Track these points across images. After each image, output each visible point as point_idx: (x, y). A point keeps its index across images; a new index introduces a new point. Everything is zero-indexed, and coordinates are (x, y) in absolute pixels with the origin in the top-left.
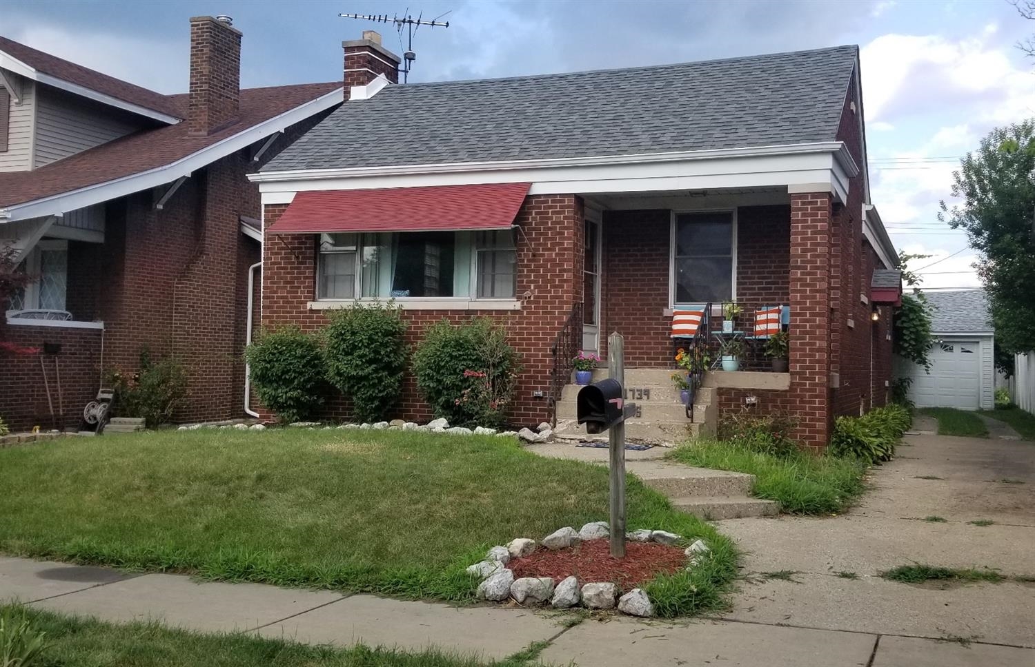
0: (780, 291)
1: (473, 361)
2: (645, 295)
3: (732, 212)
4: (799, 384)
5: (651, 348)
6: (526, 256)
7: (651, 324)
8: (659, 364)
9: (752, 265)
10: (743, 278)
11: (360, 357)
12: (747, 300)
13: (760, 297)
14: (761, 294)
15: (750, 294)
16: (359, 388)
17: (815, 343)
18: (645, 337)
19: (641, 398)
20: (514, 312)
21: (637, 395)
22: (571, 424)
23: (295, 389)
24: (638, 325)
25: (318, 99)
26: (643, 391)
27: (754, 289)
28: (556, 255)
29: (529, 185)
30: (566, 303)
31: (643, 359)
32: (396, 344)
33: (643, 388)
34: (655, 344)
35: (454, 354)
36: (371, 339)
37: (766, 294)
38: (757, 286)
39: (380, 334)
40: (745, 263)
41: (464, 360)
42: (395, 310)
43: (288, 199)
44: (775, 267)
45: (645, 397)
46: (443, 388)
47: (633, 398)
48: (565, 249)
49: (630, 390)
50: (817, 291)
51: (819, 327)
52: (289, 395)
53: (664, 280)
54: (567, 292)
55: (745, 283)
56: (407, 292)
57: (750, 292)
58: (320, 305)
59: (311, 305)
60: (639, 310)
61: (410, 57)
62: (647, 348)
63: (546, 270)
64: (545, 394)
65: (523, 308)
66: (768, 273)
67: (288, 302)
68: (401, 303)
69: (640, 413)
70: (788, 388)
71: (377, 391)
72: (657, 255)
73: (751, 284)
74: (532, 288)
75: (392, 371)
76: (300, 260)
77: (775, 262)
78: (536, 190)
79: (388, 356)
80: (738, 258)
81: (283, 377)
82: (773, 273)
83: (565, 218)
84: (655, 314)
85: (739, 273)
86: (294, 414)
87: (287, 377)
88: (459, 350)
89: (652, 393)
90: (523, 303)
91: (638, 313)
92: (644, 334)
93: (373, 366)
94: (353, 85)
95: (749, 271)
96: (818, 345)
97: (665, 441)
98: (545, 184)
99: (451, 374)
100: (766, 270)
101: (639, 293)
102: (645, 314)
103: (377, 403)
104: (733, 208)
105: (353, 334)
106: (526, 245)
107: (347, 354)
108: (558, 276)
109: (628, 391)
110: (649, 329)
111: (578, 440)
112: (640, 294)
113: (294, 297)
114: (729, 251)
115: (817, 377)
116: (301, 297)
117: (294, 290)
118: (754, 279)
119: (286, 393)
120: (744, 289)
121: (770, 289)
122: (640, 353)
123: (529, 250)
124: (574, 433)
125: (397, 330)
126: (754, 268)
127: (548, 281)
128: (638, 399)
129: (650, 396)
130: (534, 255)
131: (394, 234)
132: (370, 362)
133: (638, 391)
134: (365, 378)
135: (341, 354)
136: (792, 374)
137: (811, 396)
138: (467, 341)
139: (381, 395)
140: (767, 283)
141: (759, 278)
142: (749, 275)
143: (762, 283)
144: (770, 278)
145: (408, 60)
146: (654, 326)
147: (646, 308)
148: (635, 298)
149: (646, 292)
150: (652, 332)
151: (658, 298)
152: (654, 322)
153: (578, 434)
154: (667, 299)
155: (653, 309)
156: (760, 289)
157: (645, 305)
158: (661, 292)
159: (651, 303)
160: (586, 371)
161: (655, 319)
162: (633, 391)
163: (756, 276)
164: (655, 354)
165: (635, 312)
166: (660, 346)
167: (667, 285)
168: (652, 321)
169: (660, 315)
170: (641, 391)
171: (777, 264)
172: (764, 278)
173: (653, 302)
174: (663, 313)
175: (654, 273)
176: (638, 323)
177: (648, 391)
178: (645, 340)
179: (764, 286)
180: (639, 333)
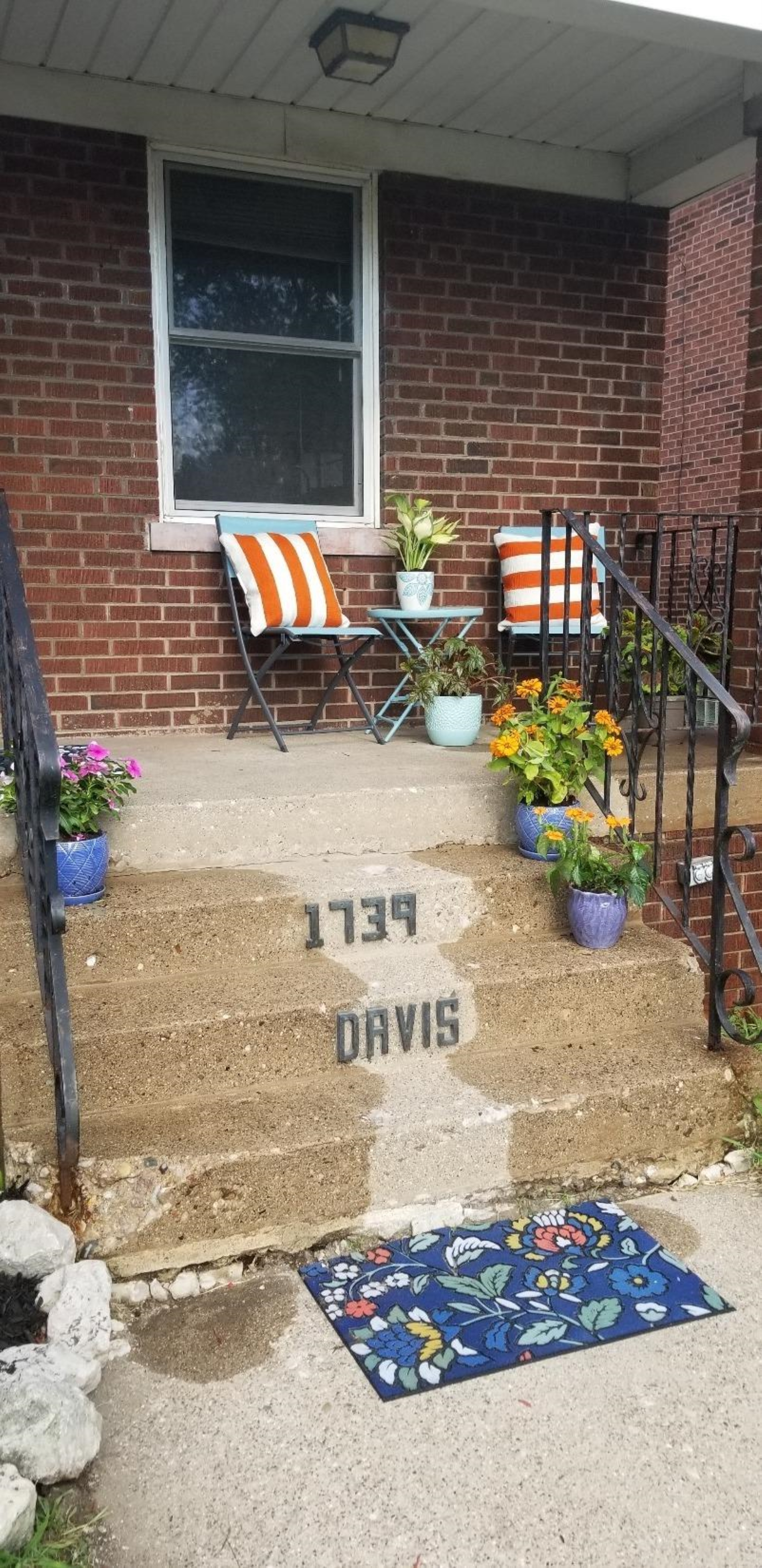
0: (510, 477)
2: (69, 466)
3: (359, 190)
5: (108, 666)
7: (103, 576)
8: (142, 720)
9: (430, 383)
10: (405, 427)
13: (456, 493)
14: (456, 484)
18: (81, 624)
19: (382, 934)
21: (362, 924)
22: (190, 1188)
24: (54, 582)
26: (388, 905)
27: (436, 465)
31: (81, 703)
33: (389, 892)
34: (122, 648)
37: (473, 484)
38: (445, 457)
40: (406, 374)
44: (497, 396)
45: (396, 928)
47: (349, 937)
49: (332, 907)
53: (139, 414)
55: (410, 446)
57: (425, 474)
60: (52, 523)
62: (92, 666)
66: (477, 414)
72: (107, 315)
73: (428, 447)
77: (496, 380)
80: (383, 359)
82: (492, 415)
84: (114, 541)
85: (386, 409)
89: (422, 908)
91: (49, 534)
92: (79, 613)
95: (423, 405)
100: (471, 405)
101: (46, 458)
102: (76, 541)
109: (324, 911)
110: (93, 595)
112: (54, 464)
114: (349, 329)
118: (436, 431)
120: (407, 463)
121: (482, 467)
122: (66, 684)
124: (214, 1231)
126: (435, 394)
128: (366, 938)
129: (420, 920)
133: (365, 904)
140: (474, 449)
141: (450, 430)
142: (422, 418)
143: (458, 448)
144: (482, 432)
146: (112, 584)
147: (79, 516)
148: (34, 477)
149: (74, 456)
150: (108, 605)
151: (124, 481)
152: (112, 571)
153: (240, 1224)
154: (153, 488)
155: (104, 524)
156: (455, 466)
157: (75, 505)
158: (134, 458)
159: (100, 502)
160: (90, 834)
161: (115, 560)
162: (347, 909)
163: (443, 421)
164: (123, 683)
165: (36, 531)
166: (140, 657)
167: (151, 433)
168: (104, 568)
169: (134, 547)
170: (379, 905)
171: (502, 387)
172: (466, 431)
173: (105, 497)
174: (147, 539)
175: (100, 384)
176: (53, 571)
177: (411, 901)
178: (81, 638)
179: (465, 456)
180: (58, 612)
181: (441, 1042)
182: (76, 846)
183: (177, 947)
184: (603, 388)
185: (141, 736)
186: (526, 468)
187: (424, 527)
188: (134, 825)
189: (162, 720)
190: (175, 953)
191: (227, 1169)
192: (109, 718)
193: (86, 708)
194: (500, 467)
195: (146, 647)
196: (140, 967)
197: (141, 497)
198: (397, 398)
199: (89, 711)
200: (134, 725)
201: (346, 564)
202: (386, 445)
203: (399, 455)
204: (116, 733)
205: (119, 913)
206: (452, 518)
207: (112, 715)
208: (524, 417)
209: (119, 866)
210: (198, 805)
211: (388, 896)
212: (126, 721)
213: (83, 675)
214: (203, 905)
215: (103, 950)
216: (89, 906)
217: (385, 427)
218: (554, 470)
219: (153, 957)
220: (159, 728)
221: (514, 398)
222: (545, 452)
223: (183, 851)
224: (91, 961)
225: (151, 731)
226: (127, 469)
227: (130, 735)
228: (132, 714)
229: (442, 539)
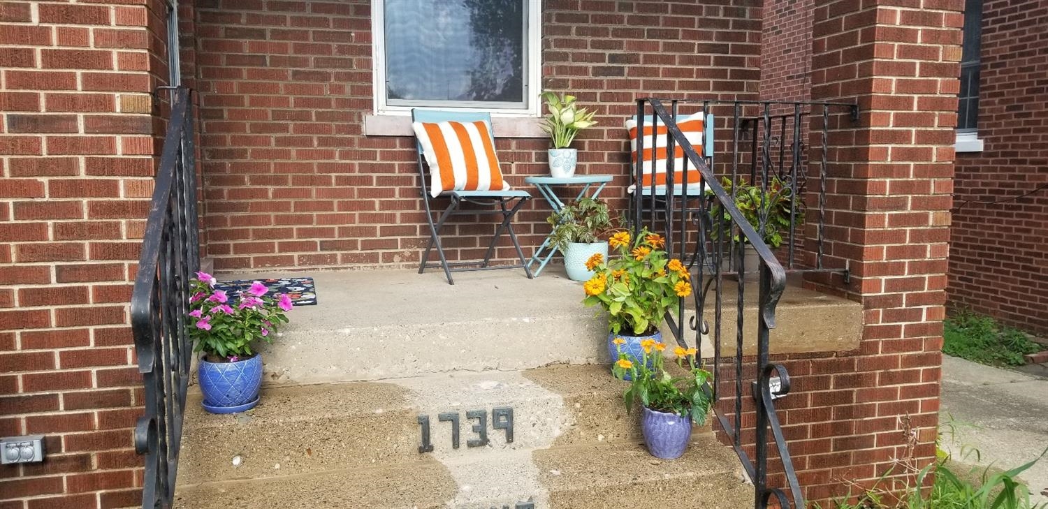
0: (641, 79)
2: (308, 76)
4: (882, 332)
5: (334, 219)
7: (331, 154)
8: (357, 259)
9: (580, 11)
10: (560, 43)
13: (599, 91)
14: (599, 85)
17: (926, 217)
18: (314, 189)
19: (484, 441)
21: (467, 433)
24: (294, 159)
26: (490, 417)
27: (584, 71)
31: (312, 246)
33: (488, 407)
34: (343, 206)
37: (613, 84)
38: (590, 65)
40: (561, 5)
44: (631, 20)
45: (496, 436)
47: (456, 444)
49: (442, 419)
53: (359, 37)
55: (564, 57)
57: (575, 78)
60: (294, 116)
62: (321, 219)
64: (47, 446)
66: (616, 33)
70: (854, 345)
73: (577, 58)
82: (627, 33)
84: (339, 129)
85: (546, 30)
89: (519, 420)
91: (291, 124)
92: (313, 181)
95: (574, 27)
96: (931, 222)
100: (611, 27)
101: (290, 70)
102: (311, 129)
109: (434, 422)
110: (322, 168)
112: (295, 74)
118: (584, 46)
120: (561, 70)
121: (620, 71)
122: (302, 233)
126: (584, 19)
128: (471, 445)
129: (517, 430)
133: (470, 416)
136: (868, 305)
137: (906, 362)
140: (613, 58)
141: (594, 45)
142: (573, 36)
143: (601, 58)
144: (619, 45)
146: (337, 160)
147: (313, 111)
148: (281, 84)
149: (311, 68)
150: (333, 175)
151: (348, 86)
152: (337, 151)
154: (369, 91)
155: (332, 116)
156: (597, 71)
157: (308, 103)
158: (355, 69)
159: (329, 100)
160: (244, 356)
161: (340, 142)
162: (454, 420)
163: (589, 39)
164: (343, 232)
165: (281, 122)
166: (357, 213)
167: (368, 51)
168: (331, 148)
169: (354, 133)
170: (482, 416)
171: (635, 13)
172: (607, 45)
173: (333, 97)
174: (364, 127)
175: (331, 17)
176: (293, 150)
177: (509, 414)
178: (314, 198)
179: (606, 64)
180: (297, 181)
182: (230, 366)
183: (309, 450)
184: (716, 12)
185: (357, 270)
186: (655, 72)
187: (568, 116)
188: (293, 347)
189: (373, 259)
190: (307, 455)
192: (333, 258)
193: (316, 250)
194: (633, 71)
195: (361, 206)
196: (277, 466)
197: (360, 97)
198: (554, 23)
199: (319, 252)
200: (353, 262)
201: (514, 143)
202: (546, 57)
203: (555, 64)
204: (338, 269)
205: (260, 423)
206: (590, 109)
207: (336, 255)
208: (652, 34)
209: (281, 379)
210: (347, 331)
211: (489, 410)
212: (346, 259)
213: (314, 225)
214: (330, 416)
215: (246, 452)
216: (240, 415)
217: (545, 44)
218: (676, 73)
219: (288, 458)
220: (370, 265)
221: (645, 21)
222: (670, 60)
223: (334, 368)
224: (237, 461)
225: (365, 267)
226: (349, 77)
227: (349, 270)
228: (349, 254)
229: (583, 125)
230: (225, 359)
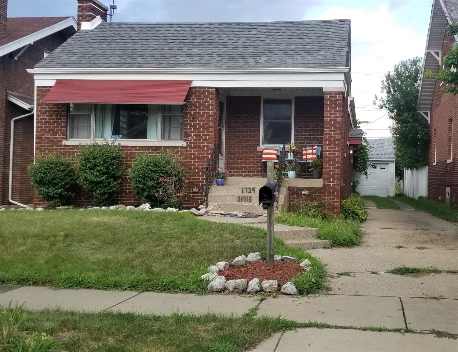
1: (163, 173)
2: (247, 140)
3: (292, 99)
4: (327, 185)
5: (251, 167)
6: (189, 119)
7: (251, 154)
8: (255, 175)
9: (301, 126)
10: (297, 132)
11: (98, 171)
12: (299, 143)
13: (306, 142)
14: (306, 140)
15: (301, 140)
16: (97, 188)
17: (335, 165)
18: (247, 161)
19: (250, 192)
20: (182, 147)
21: (248, 190)
22: (216, 206)
23: (59, 188)
25: (52, 26)
26: (252, 189)
27: (302, 138)
28: (205, 118)
29: (191, 81)
30: (211, 143)
31: (247, 172)
32: (118, 164)
33: (252, 187)
35: (153, 169)
36: (105, 162)
37: (308, 140)
38: (304, 136)
39: (109, 159)
41: (158, 173)
42: (117, 146)
43: (52, 83)
44: (313, 127)
45: (253, 192)
46: (146, 188)
47: (247, 192)
48: (210, 116)
49: (245, 188)
50: (337, 140)
51: (337, 157)
52: (55, 191)
53: (257, 132)
54: (211, 138)
55: (298, 135)
56: (121, 136)
58: (70, 142)
59: (64, 142)
60: (245, 147)
61: (113, 7)
62: (249, 167)
63: (200, 127)
64: (199, 190)
65: (187, 145)
66: (309, 130)
67: (51, 141)
68: (119, 142)
69: (251, 199)
70: (322, 187)
71: (107, 189)
72: (254, 120)
73: (301, 135)
74: (192, 135)
75: (115, 178)
76: (58, 117)
77: (313, 125)
78: (194, 84)
79: (114, 171)
80: (295, 122)
81: (52, 182)
82: (312, 130)
83: (210, 99)
84: (253, 150)
85: (295, 130)
86: (58, 202)
87: (55, 182)
88: (155, 168)
89: (256, 189)
90: (187, 143)
91: (244, 149)
92: (247, 159)
93: (106, 176)
94: (83, 21)
95: (300, 129)
97: (264, 213)
98: (199, 81)
99: (151, 180)
101: (244, 139)
102: (248, 150)
103: (107, 196)
104: (292, 97)
105: (95, 158)
106: (190, 113)
107: (91, 169)
108: (206, 129)
109: (244, 188)
110: (249, 157)
111: (220, 214)
112: (245, 139)
113: (55, 138)
114: (290, 119)
115: (336, 181)
116: (58, 138)
117: (55, 134)
118: (302, 133)
119: (54, 190)
120: (297, 138)
121: (310, 138)
122: (245, 169)
123: (190, 115)
124: (218, 210)
125: (119, 156)
126: (303, 127)
127: (201, 132)
128: (249, 192)
129: (255, 191)
130: (193, 118)
131: (113, 105)
132: (104, 174)
133: (249, 188)
134: (101, 182)
135: (87, 169)
136: (324, 180)
137: (333, 191)
138: (159, 163)
139: (109, 191)
140: (309, 135)
141: (305, 132)
142: (300, 131)
144: (310, 132)
145: (112, 9)
146: (252, 155)
148: (243, 141)
149: (248, 138)
150: (251, 158)
153: (220, 210)
154: (259, 142)
155: (252, 147)
156: (305, 138)
157: (248, 145)
158: (256, 138)
161: (253, 152)
162: (247, 188)
163: (303, 131)
164: (253, 169)
165: (242, 148)
167: (259, 135)
169: (255, 150)
171: (314, 126)
172: (307, 132)
173: (252, 144)
174: (257, 149)
175: (252, 129)
176: (244, 154)
177: (254, 188)
178: (247, 163)
179: (307, 136)
180: (244, 159)
181: (250, 201)
182: (220, 179)
186: (318, 138)
188: (230, 180)
189: (258, 175)
190: (227, 191)
191: (220, 205)
194: (313, 138)
196: (224, 192)
197: (257, 144)
204: (251, 177)
207: (251, 174)
213: (247, 168)
216: (221, 186)
224: (219, 191)
226: (255, 140)
227: (253, 177)
230: (219, 178)
